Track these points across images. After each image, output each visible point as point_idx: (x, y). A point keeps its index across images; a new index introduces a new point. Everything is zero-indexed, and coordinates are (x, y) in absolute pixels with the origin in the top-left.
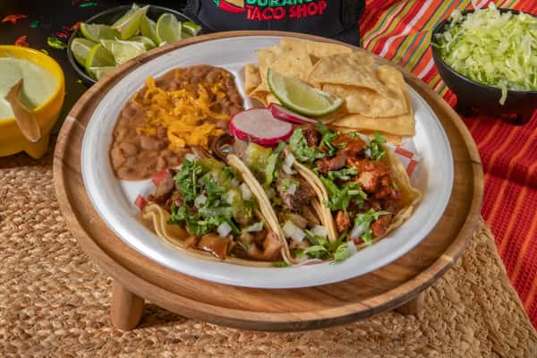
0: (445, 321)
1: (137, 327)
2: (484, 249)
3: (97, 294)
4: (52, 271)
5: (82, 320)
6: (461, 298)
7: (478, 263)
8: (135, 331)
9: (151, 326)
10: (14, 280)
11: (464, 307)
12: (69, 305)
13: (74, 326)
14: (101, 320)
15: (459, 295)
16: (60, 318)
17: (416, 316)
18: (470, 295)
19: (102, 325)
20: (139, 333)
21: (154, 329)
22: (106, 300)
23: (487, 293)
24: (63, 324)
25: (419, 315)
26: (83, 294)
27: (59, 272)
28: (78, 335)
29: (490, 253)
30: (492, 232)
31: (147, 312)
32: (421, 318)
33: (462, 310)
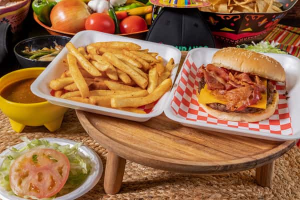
0: (285, 189)
1: (119, 193)
8: (117, 195)
9: (126, 192)
11: (294, 183)
15: (290, 178)
17: (269, 187)
18: (296, 178)
20: (119, 196)
21: (128, 194)
25: (271, 187)
31: (123, 186)
32: (272, 188)
33: (293, 184)
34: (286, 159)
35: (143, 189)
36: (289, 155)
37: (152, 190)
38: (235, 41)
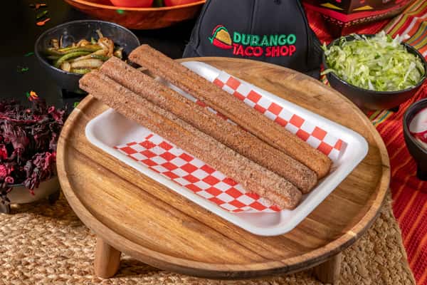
1: (114, 277)
2: (392, 240)
3: (86, 250)
4: (53, 231)
5: (71, 268)
6: (369, 274)
7: (386, 249)
8: (111, 279)
9: (124, 276)
10: (22, 235)
11: (370, 281)
12: (62, 256)
13: (64, 272)
14: (86, 270)
15: (367, 272)
16: (54, 266)
17: (332, 284)
18: (376, 272)
19: (86, 273)
20: (114, 281)
21: (127, 279)
22: (92, 255)
23: (390, 271)
24: (55, 271)
26: (75, 250)
27: (59, 232)
28: (67, 280)
29: (396, 243)
30: (401, 228)
31: (123, 266)
34: (372, 240)
35: (150, 273)
36: (378, 233)
37: (162, 276)
38: (344, 23)
